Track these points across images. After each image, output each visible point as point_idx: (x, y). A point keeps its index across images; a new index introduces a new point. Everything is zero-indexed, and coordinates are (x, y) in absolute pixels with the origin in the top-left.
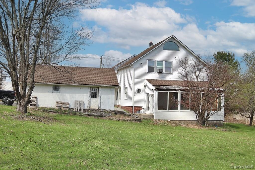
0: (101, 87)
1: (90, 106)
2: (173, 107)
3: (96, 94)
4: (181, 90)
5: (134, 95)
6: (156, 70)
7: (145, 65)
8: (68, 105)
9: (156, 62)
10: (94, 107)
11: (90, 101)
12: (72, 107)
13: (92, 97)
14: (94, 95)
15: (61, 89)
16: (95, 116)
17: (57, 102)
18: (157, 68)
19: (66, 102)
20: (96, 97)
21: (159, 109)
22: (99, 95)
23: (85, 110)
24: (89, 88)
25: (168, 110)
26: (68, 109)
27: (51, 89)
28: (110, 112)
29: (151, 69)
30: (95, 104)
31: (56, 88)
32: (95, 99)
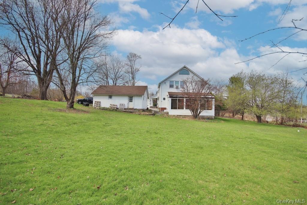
0: (134, 96)
1: (128, 107)
2: (181, 108)
3: (132, 100)
4: (186, 97)
5: (162, 101)
6: (175, 86)
7: (168, 84)
8: (116, 106)
9: (174, 82)
10: (131, 107)
11: (128, 104)
12: (118, 107)
13: (130, 102)
14: (131, 100)
15: (113, 97)
16: (127, 112)
17: (111, 105)
18: (175, 85)
19: (116, 104)
20: (132, 102)
21: (172, 108)
22: (133, 100)
23: (125, 109)
24: (128, 97)
25: (177, 110)
26: (116, 108)
27: (107, 97)
28: (139, 110)
29: (171, 86)
30: (131, 105)
31: (110, 97)
32: (131, 103)
